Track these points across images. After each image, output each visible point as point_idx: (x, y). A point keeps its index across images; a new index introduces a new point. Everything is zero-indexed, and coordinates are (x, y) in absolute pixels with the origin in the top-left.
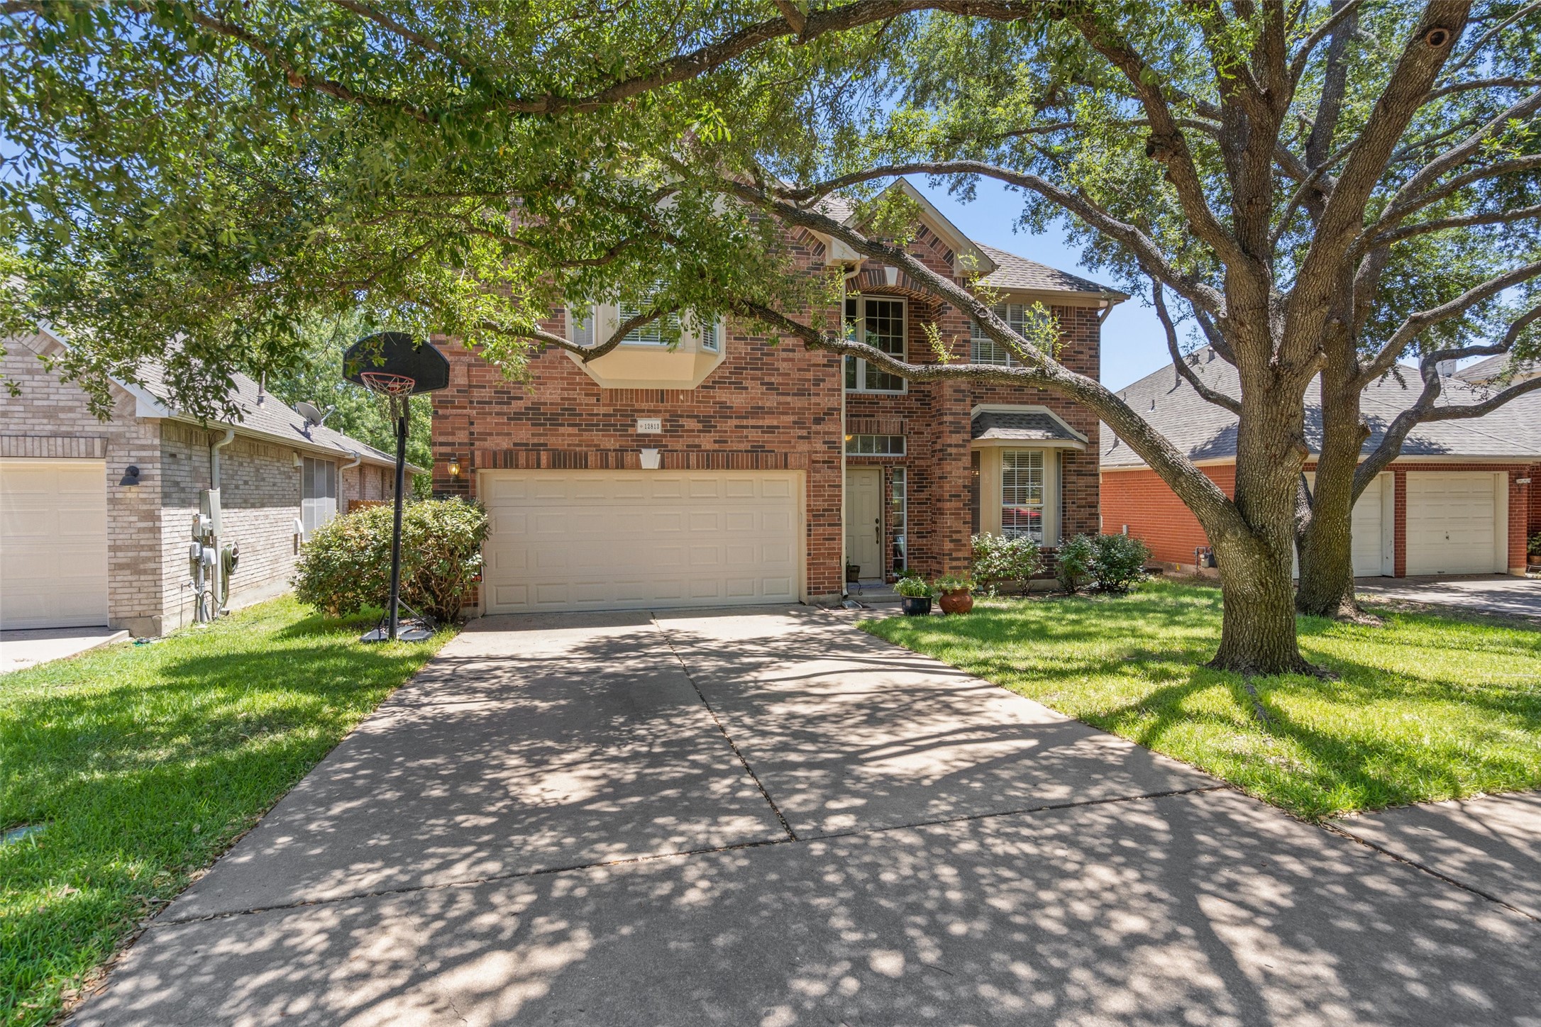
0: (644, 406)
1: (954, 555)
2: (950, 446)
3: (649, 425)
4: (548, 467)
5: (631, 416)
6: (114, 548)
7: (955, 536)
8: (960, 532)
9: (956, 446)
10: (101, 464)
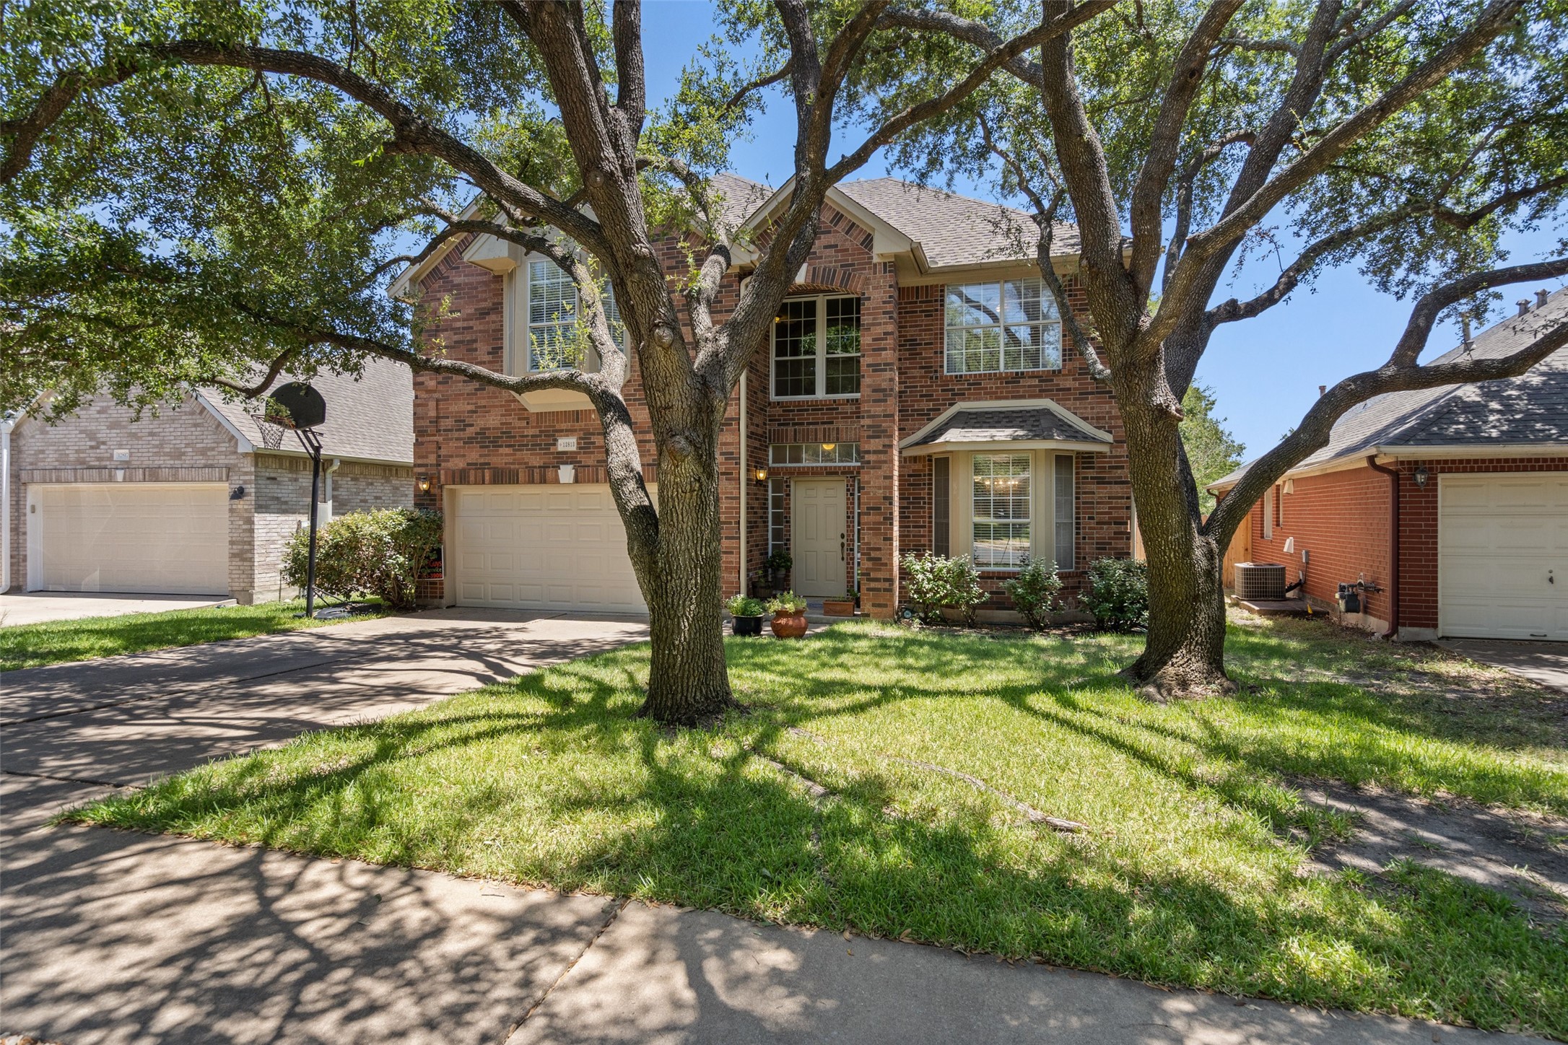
0: (564, 426)
1: (872, 575)
2: (868, 452)
3: (567, 444)
4: (490, 483)
5: (552, 436)
6: (232, 543)
7: (873, 554)
8: (879, 549)
9: (875, 452)
10: (226, 485)
